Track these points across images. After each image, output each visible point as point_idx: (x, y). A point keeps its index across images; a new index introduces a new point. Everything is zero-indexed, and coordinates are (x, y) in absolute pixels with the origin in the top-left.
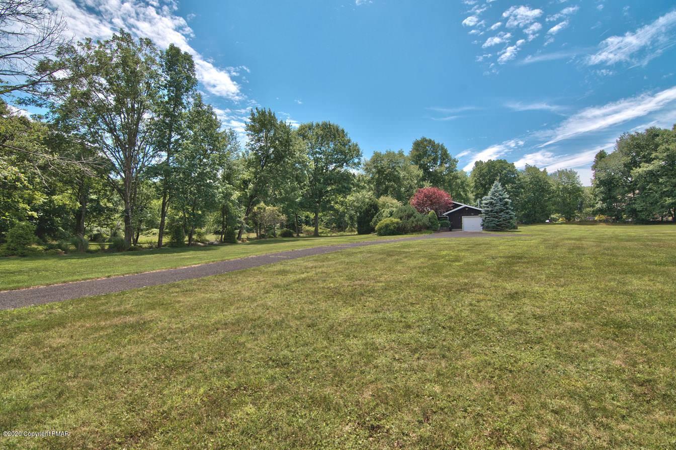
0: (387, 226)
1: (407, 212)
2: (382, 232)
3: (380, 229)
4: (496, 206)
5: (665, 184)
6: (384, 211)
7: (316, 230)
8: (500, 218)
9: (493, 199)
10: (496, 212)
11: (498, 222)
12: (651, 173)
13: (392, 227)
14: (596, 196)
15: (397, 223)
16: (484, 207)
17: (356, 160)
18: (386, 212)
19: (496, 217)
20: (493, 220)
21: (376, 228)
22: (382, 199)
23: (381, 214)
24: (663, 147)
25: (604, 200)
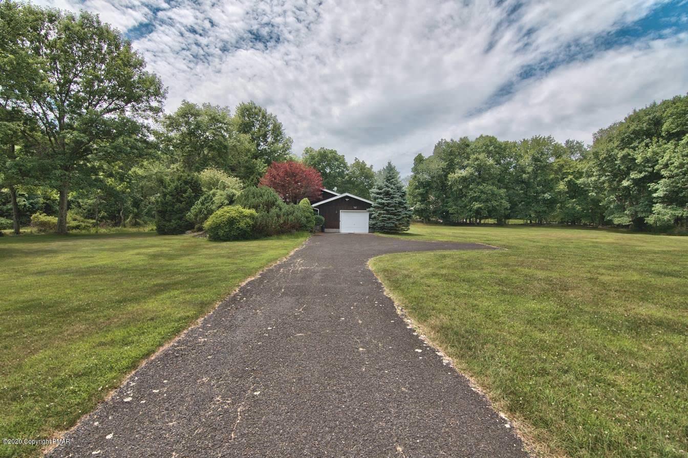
0: (232, 221)
1: (265, 197)
2: (221, 233)
3: (216, 228)
4: (392, 198)
5: (474, 189)
6: (214, 195)
7: (62, 221)
8: (400, 215)
9: (388, 186)
10: (394, 206)
11: (398, 220)
12: (464, 179)
13: (242, 225)
14: (415, 197)
15: (252, 217)
16: (375, 199)
17: (154, 104)
18: (219, 196)
19: (394, 214)
20: (389, 219)
21: (207, 224)
22: (207, 174)
23: (210, 199)
24: (475, 157)
25: (422, 201)
